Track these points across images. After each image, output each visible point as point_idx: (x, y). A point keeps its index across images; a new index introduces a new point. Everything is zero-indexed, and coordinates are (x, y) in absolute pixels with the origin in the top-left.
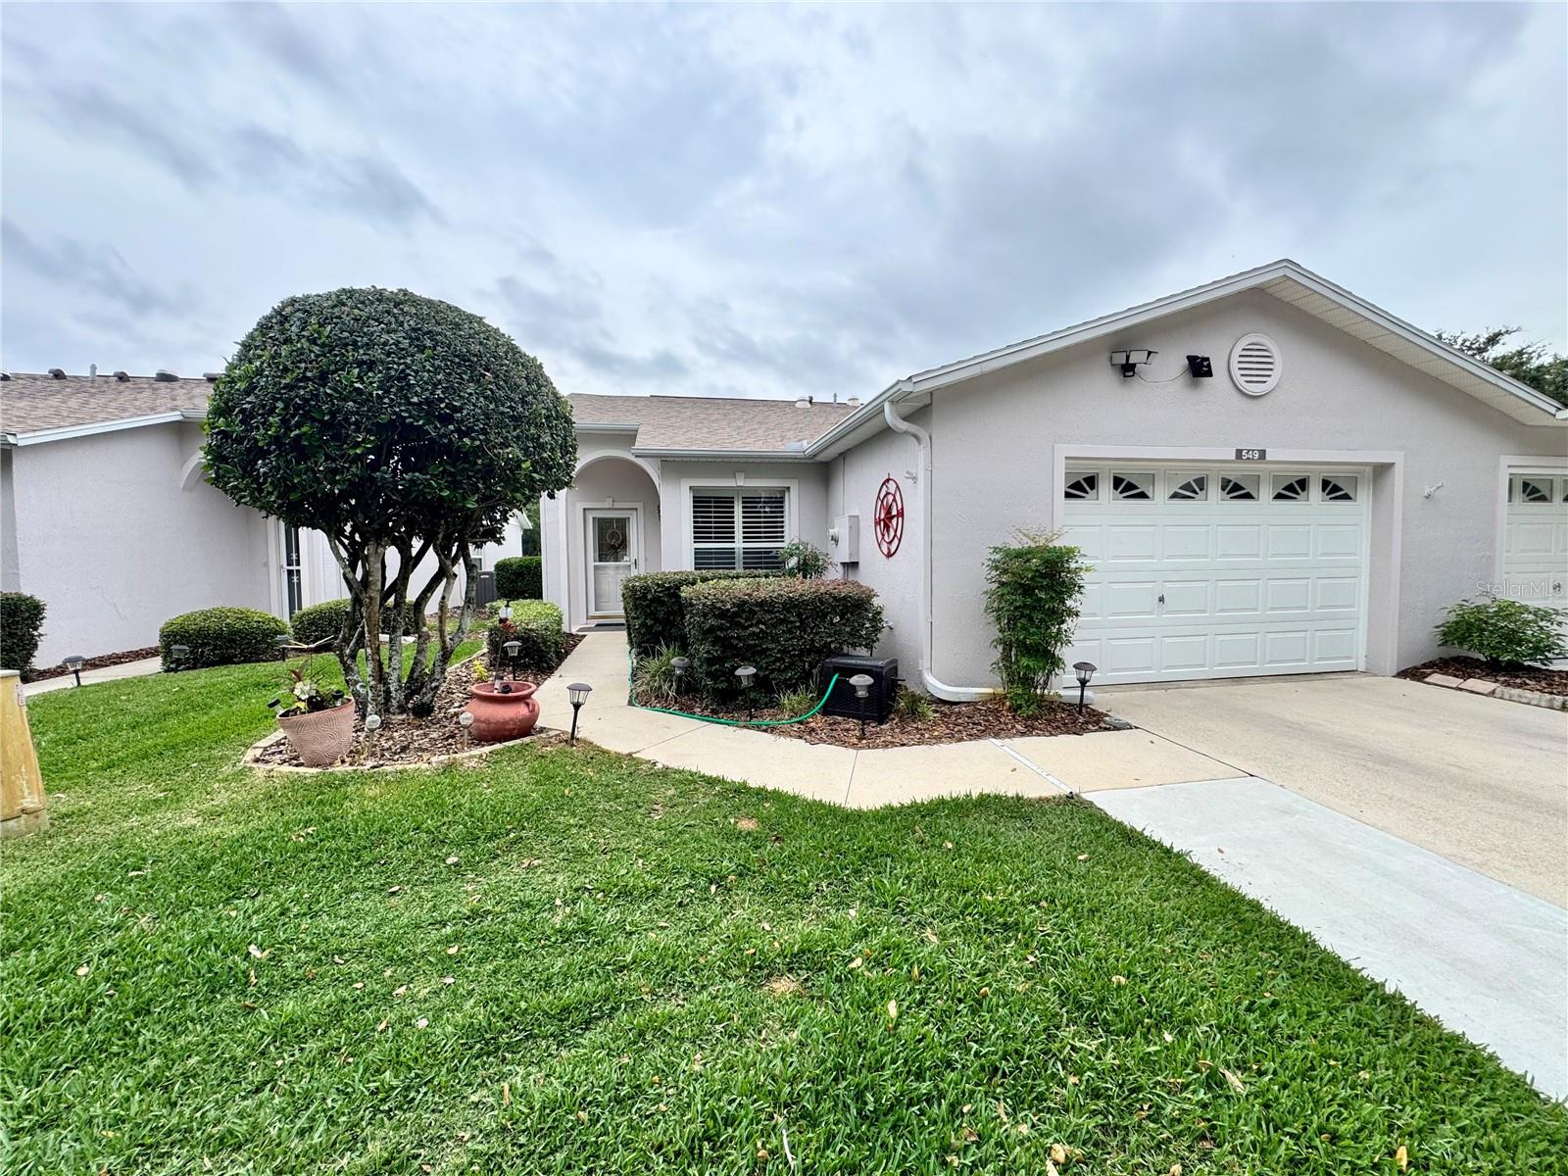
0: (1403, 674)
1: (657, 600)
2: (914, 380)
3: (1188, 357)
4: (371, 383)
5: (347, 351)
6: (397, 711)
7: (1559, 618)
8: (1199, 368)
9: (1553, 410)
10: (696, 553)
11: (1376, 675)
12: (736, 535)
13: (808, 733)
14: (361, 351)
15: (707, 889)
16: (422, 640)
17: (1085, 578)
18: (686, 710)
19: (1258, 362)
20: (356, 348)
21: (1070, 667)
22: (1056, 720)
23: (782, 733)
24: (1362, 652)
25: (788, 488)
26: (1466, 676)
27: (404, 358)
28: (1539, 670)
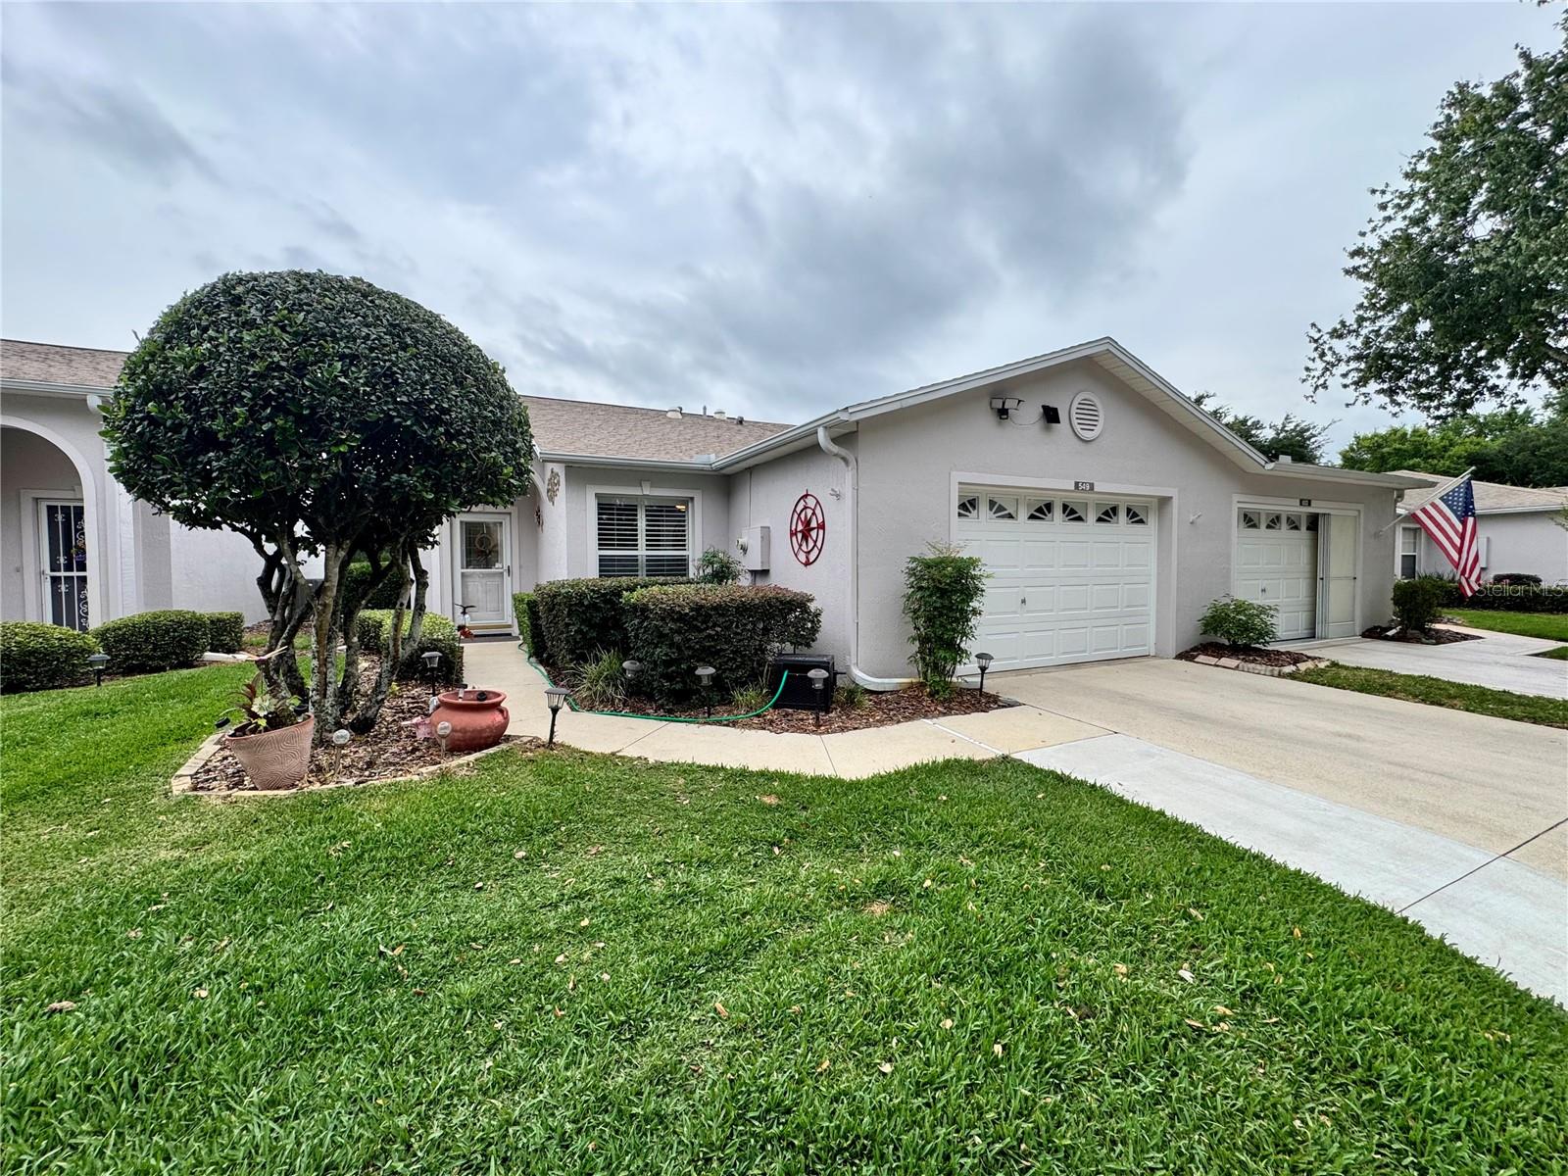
0: (1180, 657)
1: (593, 606)
2: (850, 411)
3: (1043, 407)
4: (356, 378)
5: (326, 342)
6: (334, 728)
7: (1272, 612)
8: (1051, 416)
9: (1263, 463)
10: (600, 560)
11: (1162, 658)
12: (639, 542)
13: (767, 725)
14: (342, 344)
15: (772, 851)
16: (352, 651)
17: (986, 584)
18: (638, 711)
19: (1089, 413)
20: (336, 340)
21: (973, 658)
22: (965, 703)
23: (745, 726)
24: (1152, 639)
25: (692, 499)
26: (1220, 657)
27: (389, 354)
28: (1260, 649)
